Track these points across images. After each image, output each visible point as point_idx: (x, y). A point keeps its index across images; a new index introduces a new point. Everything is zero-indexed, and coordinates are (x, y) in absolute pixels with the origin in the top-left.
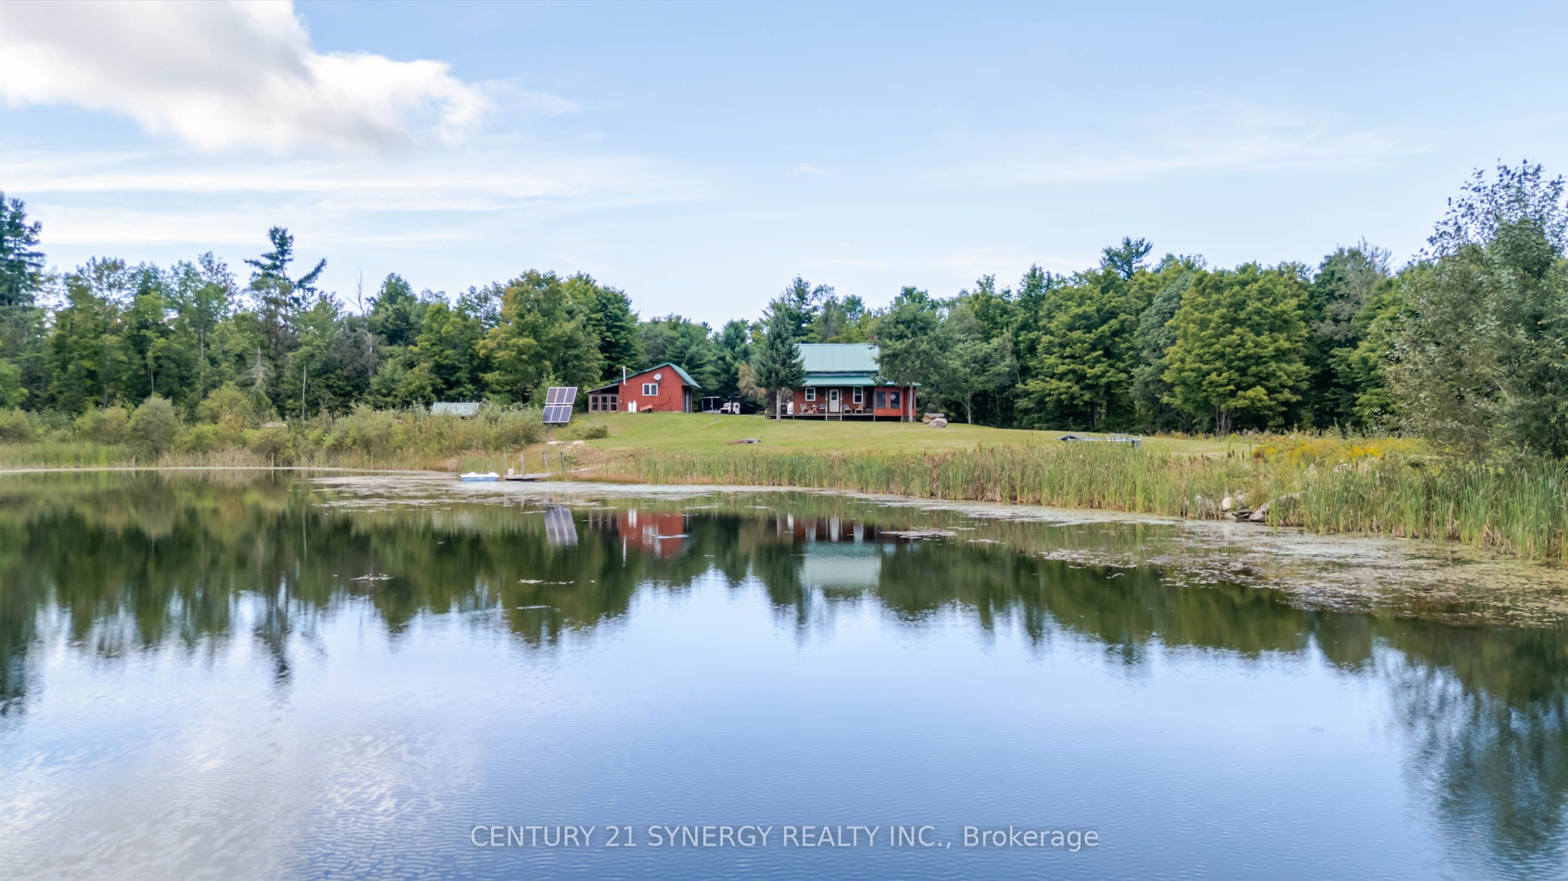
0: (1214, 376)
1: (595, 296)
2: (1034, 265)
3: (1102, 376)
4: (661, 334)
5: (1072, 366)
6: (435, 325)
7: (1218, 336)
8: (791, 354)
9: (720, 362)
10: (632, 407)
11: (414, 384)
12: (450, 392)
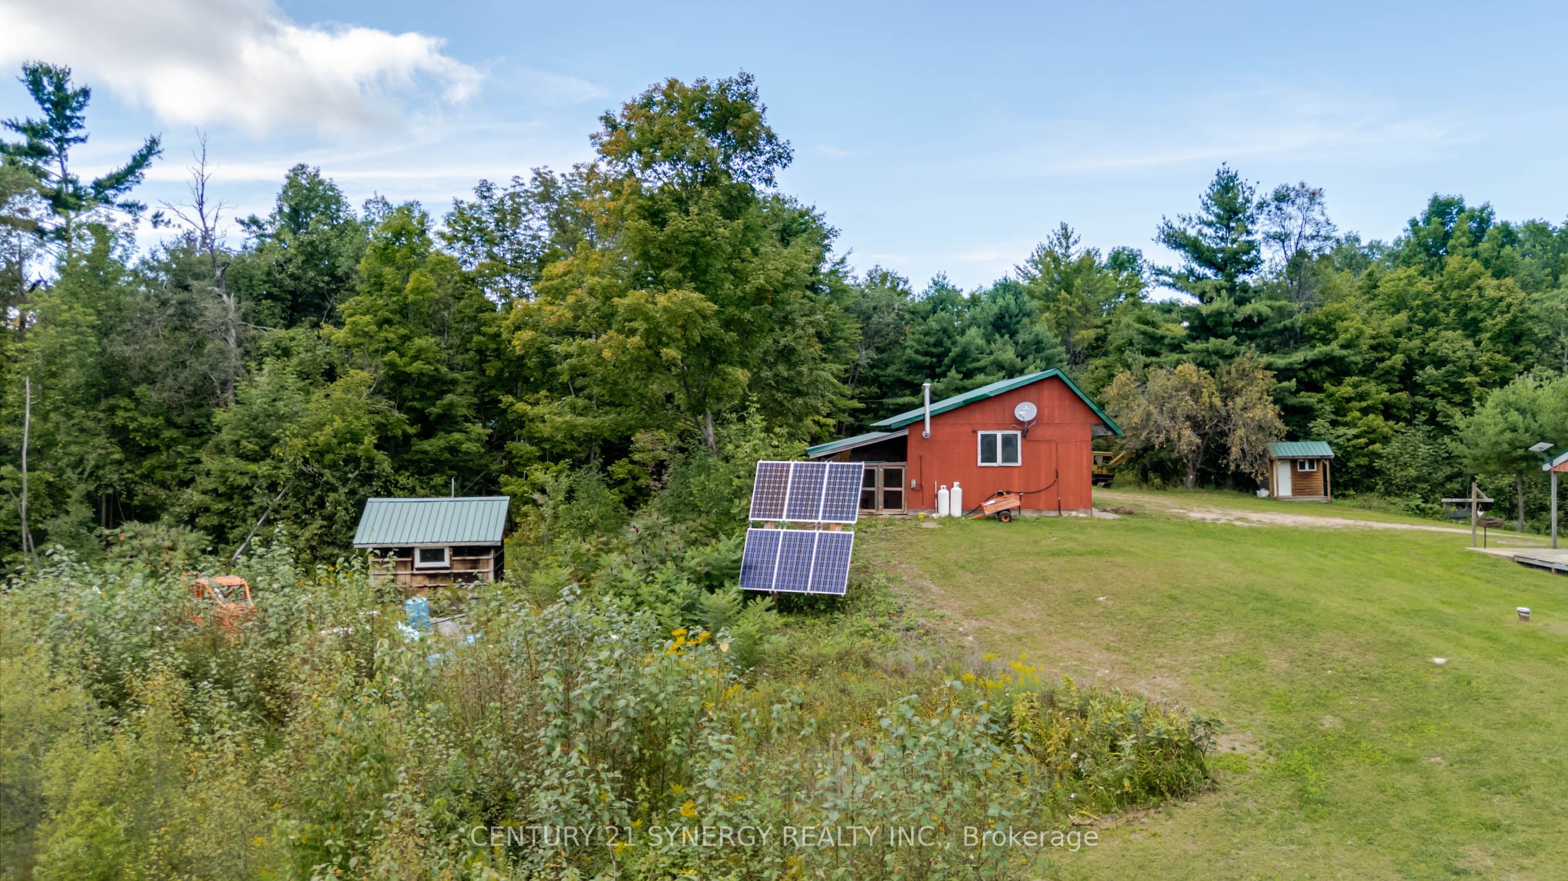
10: (950, 501)
11: (328, 429)
12: (426, 445)
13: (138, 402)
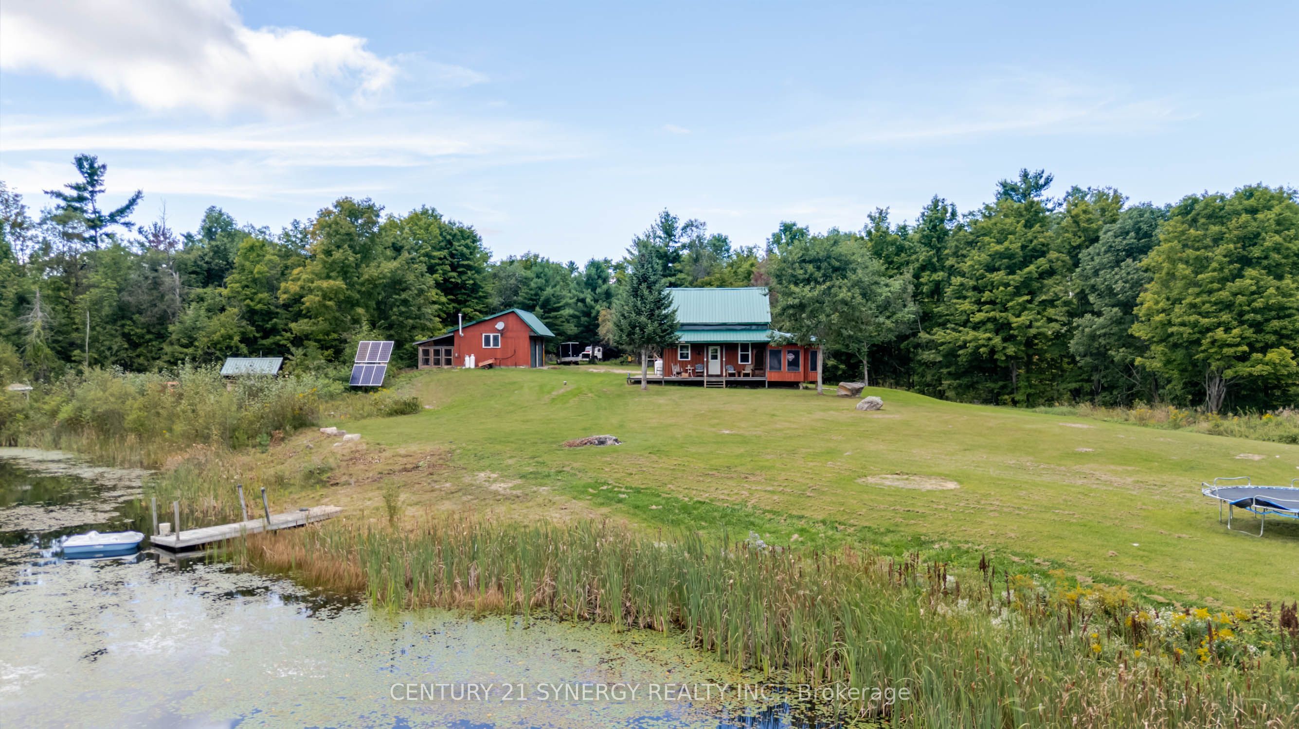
0: (1220, 333)
1: (438, 231)
2: (936, 196)
3: (1030, 326)
4: (514, 275)
5: (992, 314)
6: (247, 264)
7: (1223, 281)
8: (660, 303)
9: (580, 304)
10: (470, 361)
11: (218, 334)
12: (265, 342)
13: (134, 322)
